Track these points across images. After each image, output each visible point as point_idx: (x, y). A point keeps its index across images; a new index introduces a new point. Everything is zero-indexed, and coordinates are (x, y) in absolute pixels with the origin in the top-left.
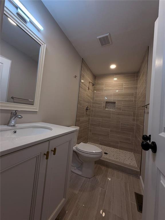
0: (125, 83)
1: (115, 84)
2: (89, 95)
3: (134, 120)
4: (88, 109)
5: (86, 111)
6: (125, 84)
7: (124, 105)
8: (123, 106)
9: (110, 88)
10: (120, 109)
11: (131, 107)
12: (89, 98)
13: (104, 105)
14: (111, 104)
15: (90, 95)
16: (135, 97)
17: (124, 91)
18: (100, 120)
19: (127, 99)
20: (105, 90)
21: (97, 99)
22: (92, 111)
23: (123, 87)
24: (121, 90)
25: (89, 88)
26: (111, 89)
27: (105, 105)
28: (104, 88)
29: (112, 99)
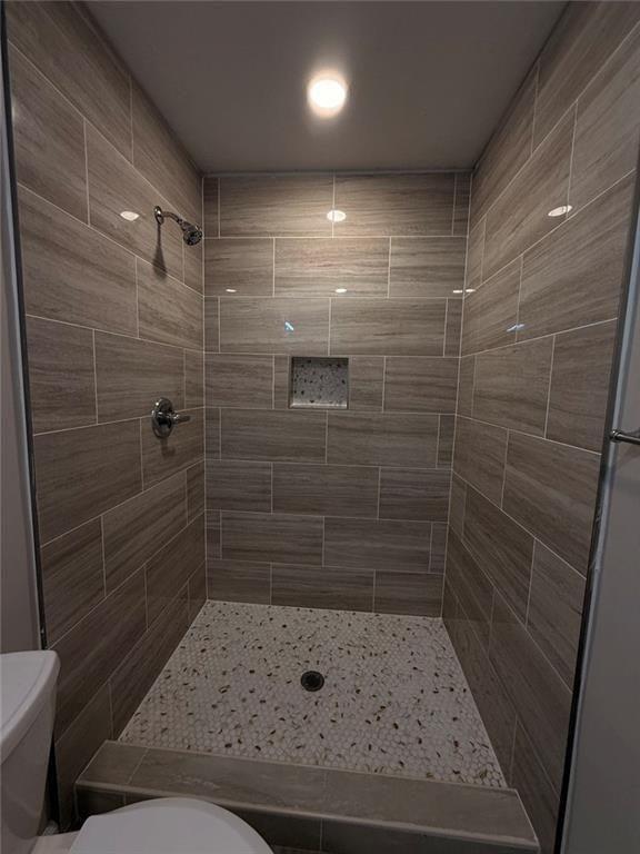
0: (399, 242)
1: (338, 241)
2: (175, 314)
3: (445, 456)
4: (170, 423)
5: (163, 437)
6: (396, 248)
7: (394, 374)
8: (392, 383)
9: (313, 270)
10: (372, 399)
11: (431, 384)
12: (180, 340)
13: (280, 376)
14: (321, 371)
15: (180, 315)
16: (454, 329)
17: (392, 293)
18: (267, 473)
19: (411, 340)
20: (283, 281)
21: (236, 342)
22: (212, 417)
23: (387, 264)
24: (379, 282)
25: (159, 263)
26: (316, 280)
27: (287, 375)
28: (276, 270)
29: (326, 341)
